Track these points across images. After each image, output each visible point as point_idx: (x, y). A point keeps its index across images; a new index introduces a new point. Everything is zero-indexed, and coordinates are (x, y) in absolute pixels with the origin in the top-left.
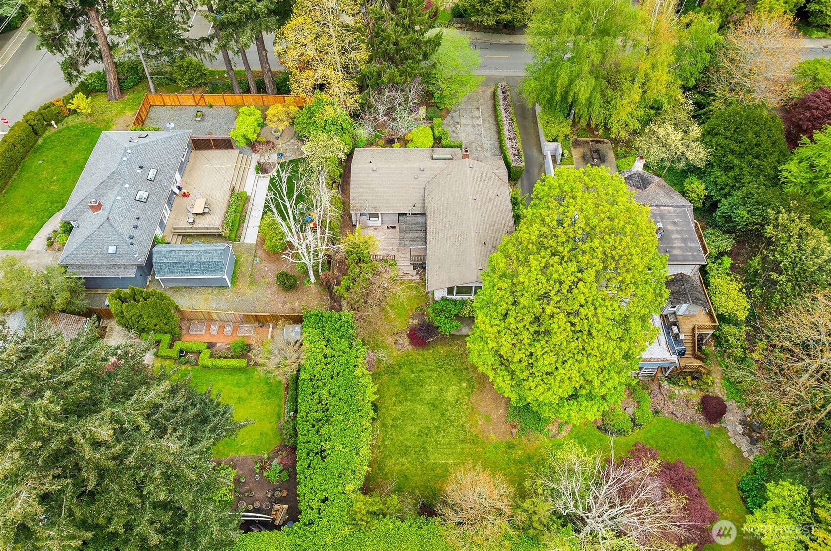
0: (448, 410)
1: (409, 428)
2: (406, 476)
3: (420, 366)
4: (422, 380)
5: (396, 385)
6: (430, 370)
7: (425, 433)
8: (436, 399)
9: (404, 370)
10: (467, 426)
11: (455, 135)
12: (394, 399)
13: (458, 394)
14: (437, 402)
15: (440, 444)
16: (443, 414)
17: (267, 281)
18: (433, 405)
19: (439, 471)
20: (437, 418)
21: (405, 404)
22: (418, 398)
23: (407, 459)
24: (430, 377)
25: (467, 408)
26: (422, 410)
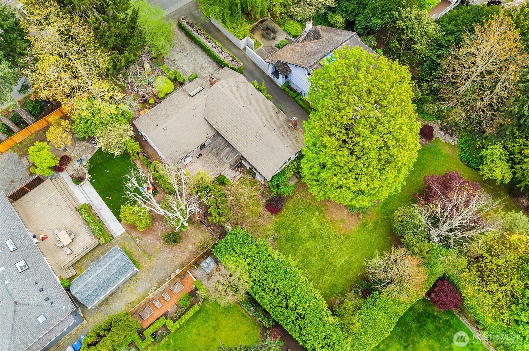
0: (321, 234)
1: (313, 260)
2: (334, 284)
3: (288, 222)
4: (295, 229)
5: (286, 243)
6: (294, 220)
7: (322, 255)
8: (311, 233)
9: (282, 232)
10: (337, 233)
11: (180, 70)
12: (292, 251)
13: (319, 221)
14: (313, 234)
15: (334, 254)
16: (321, 238)
17: (158, 248)
18: (313, 237)
19: (346, 268)
20: (320, 242)
21: (299, 249)
22: (302, 240)
23: (327, 276)
24: (297, 224)
25: (329, 224)
26: (310, 244)
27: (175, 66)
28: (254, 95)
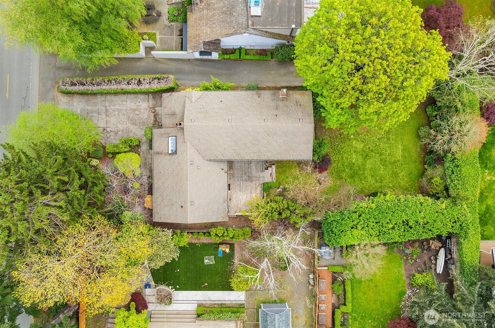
0: (369, 148)
1: (382, 172)
2: (409, 174)
3: (340, 165)
4: (350, 164)
5: (354, 180)
6: (342, 159)
7: (383, 162)
8: (362, 155)
9: (343, 176)
10: (379, 136)
12: (363, 182)
13: (358, 141)
14: (364, 155)
15: (390, 153)
16: (372, 151)
17: (280, 277)
18: (366, 157)
19: (406, 155)
20: (374, 154)
21: (366, 175)
22: (362, 166)
23: (400, 173)
24: (347, 158)
25: (367, 135)
26: (369, 164)
27: (112, 134)
28: (223, 100)
